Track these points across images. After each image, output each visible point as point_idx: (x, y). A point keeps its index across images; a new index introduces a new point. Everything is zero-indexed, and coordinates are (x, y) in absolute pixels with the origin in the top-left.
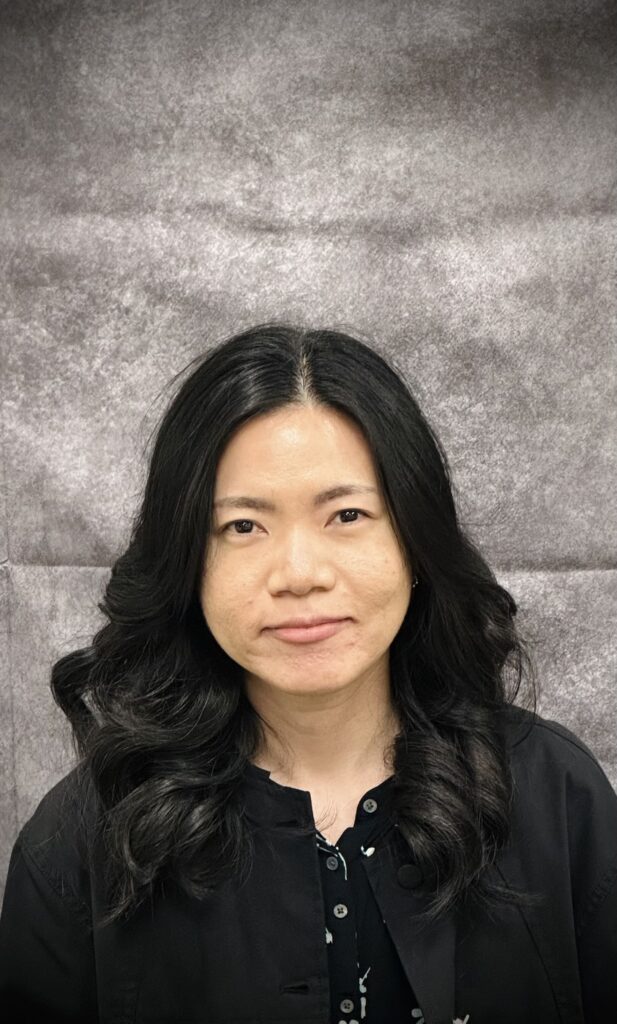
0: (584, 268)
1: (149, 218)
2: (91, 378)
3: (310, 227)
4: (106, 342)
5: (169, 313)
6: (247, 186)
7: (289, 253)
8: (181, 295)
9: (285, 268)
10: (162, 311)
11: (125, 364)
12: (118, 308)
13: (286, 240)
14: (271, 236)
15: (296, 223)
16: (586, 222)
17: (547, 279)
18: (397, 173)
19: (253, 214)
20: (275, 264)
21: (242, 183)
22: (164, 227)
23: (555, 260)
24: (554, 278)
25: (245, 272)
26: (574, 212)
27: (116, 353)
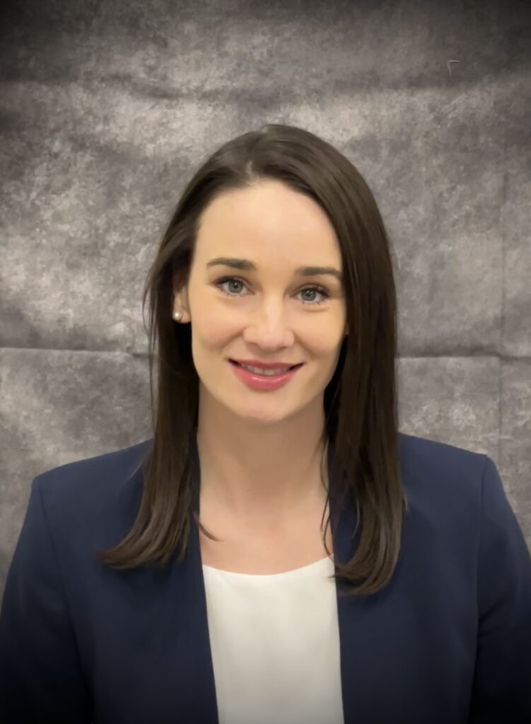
0: (402, 129)
1: (73, 86)
2: (28, 206)
3: (195, 94)
4: (40, 179)
5: (88, 158)
6: (148, 63)
7: (179, 114)
8: (97, 145)
9: (175, 125)
10: (82, 156)
11: (54, 196)
12: (50, 154)
13: (177, 104)
14: (166, 101)
15: (184, 91)
16: (404, 94)
17: (373, 137)
18: (262, 54)
19: (151, 84)
20: (168, 122)
21: (144, 60)
22: (84, 92)
23: (380, 123)
24: (379, 137)
25: (145, 128)
26: (395, 86)
27: (47, 188)
